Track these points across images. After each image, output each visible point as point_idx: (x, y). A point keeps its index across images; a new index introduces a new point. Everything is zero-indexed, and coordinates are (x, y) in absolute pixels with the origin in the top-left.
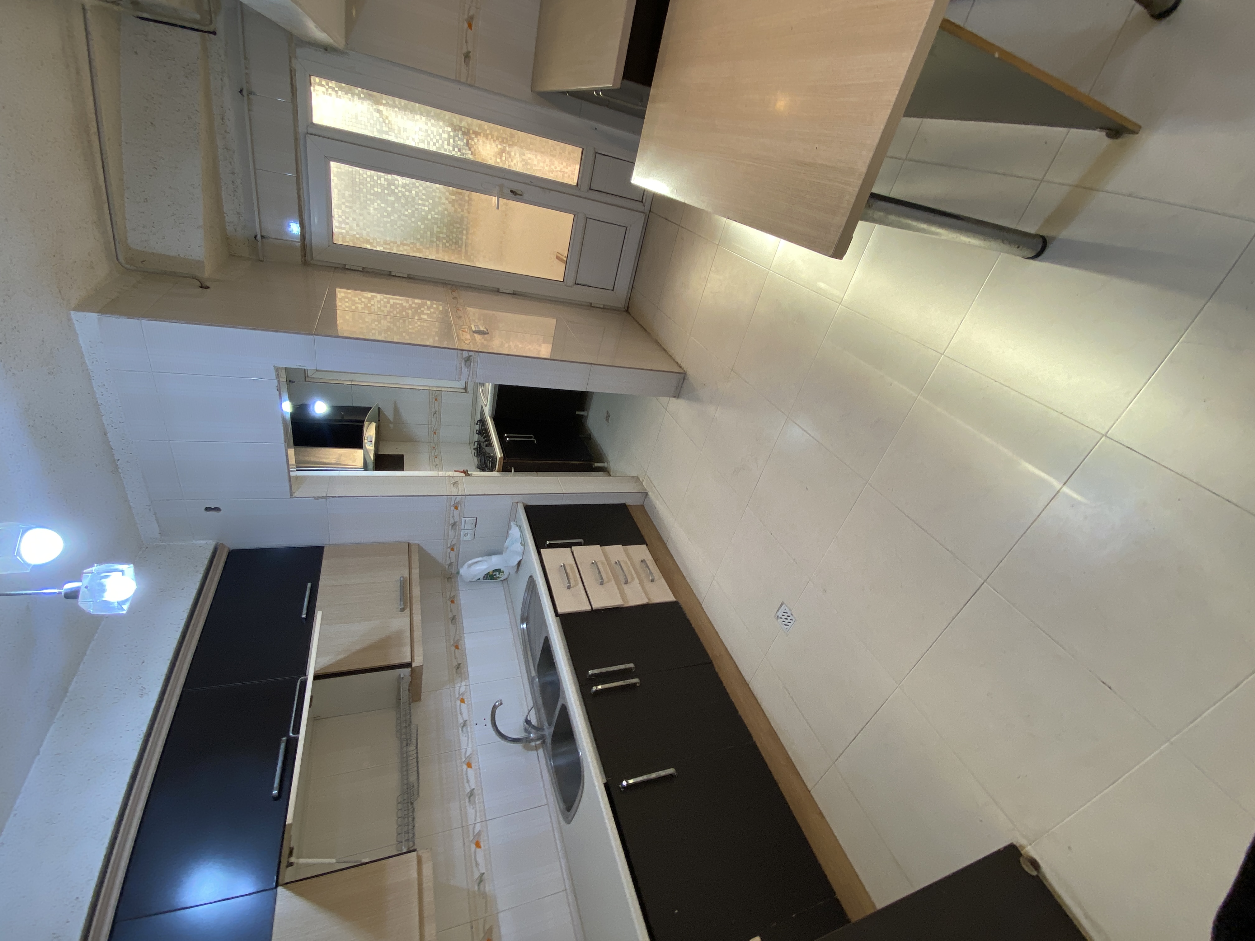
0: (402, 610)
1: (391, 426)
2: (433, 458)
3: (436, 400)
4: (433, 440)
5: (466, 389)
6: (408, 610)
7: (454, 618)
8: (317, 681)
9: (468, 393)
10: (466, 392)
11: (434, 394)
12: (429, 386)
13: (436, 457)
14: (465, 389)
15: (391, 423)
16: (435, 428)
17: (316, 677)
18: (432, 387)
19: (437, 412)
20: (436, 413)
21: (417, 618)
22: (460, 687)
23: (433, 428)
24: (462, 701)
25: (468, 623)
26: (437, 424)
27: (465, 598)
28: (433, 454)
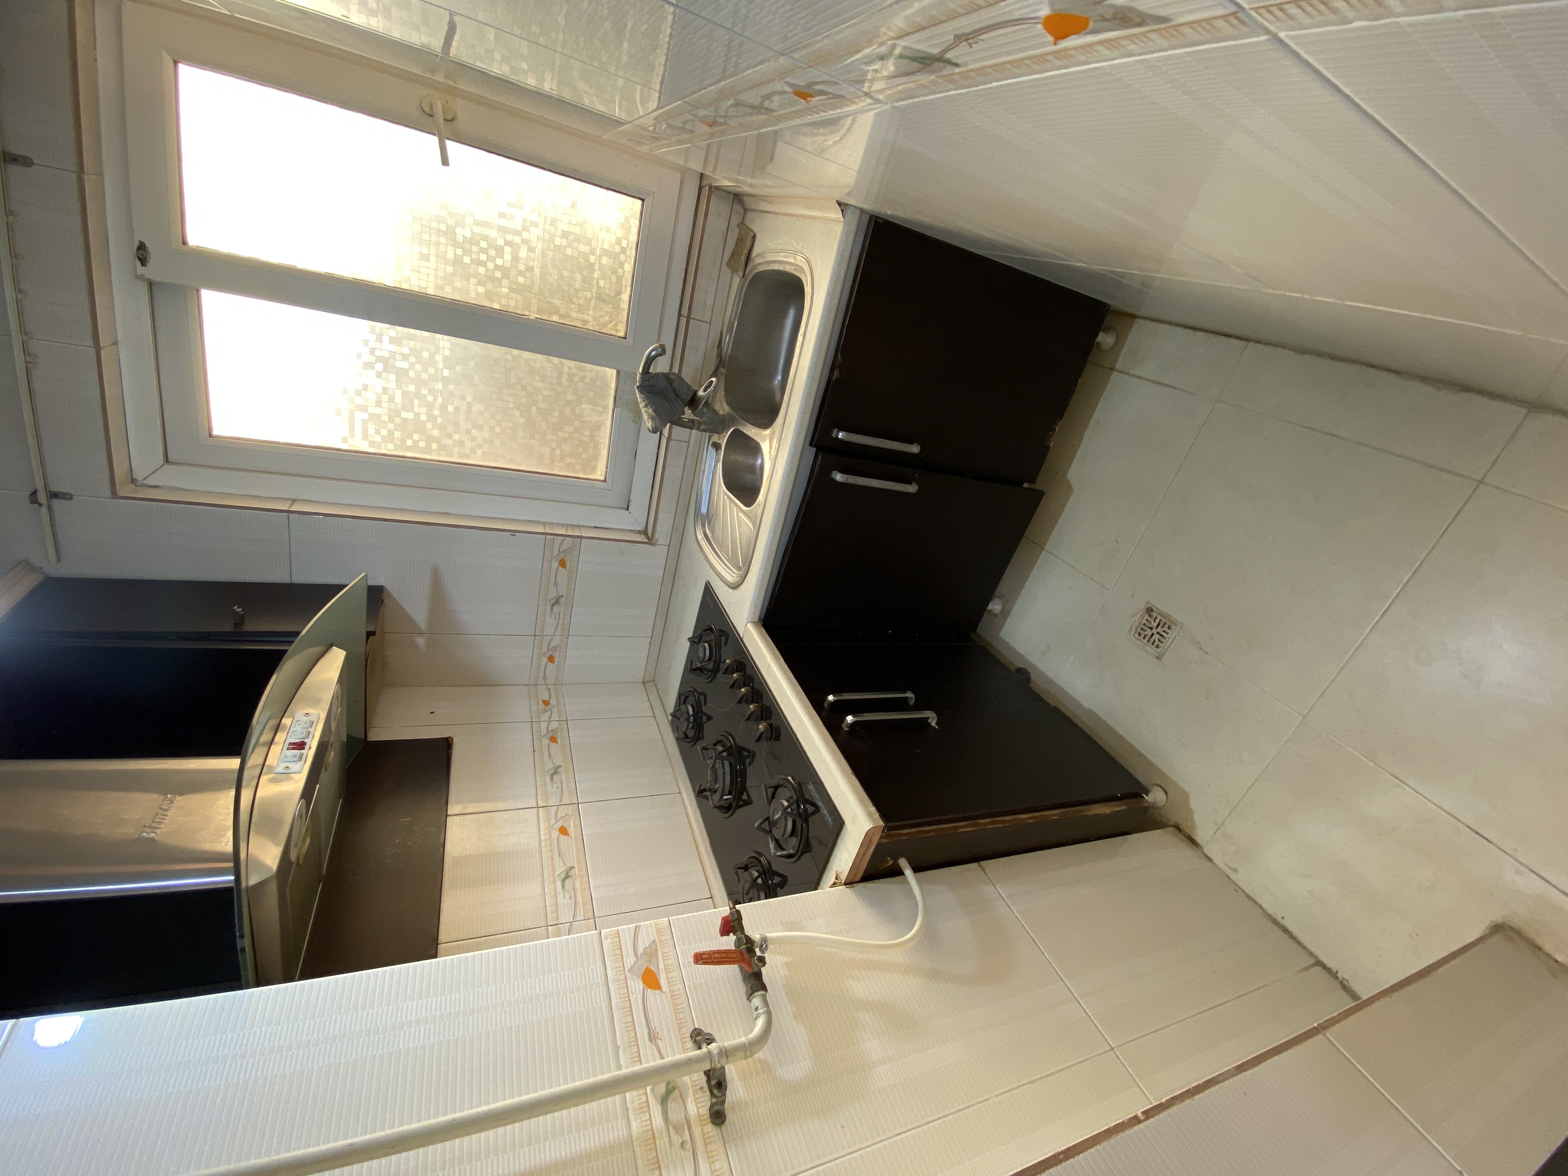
1: (421, 641)
2: (546, 741)
3: (562, 563)
4: (545, 678)
5: (648, 537)
9: (654, 545)
10: (651, 541)
11: (556, 546)
12: (544, 524)
13: (553, 740)
14: (645, 532)
15: (420, 633)
16: (552, 645)
18: (552, 524)
19: (562, 600)
20: (560, 600)
23: (545, 644)
26: (558, 632)
28: (544, 725)
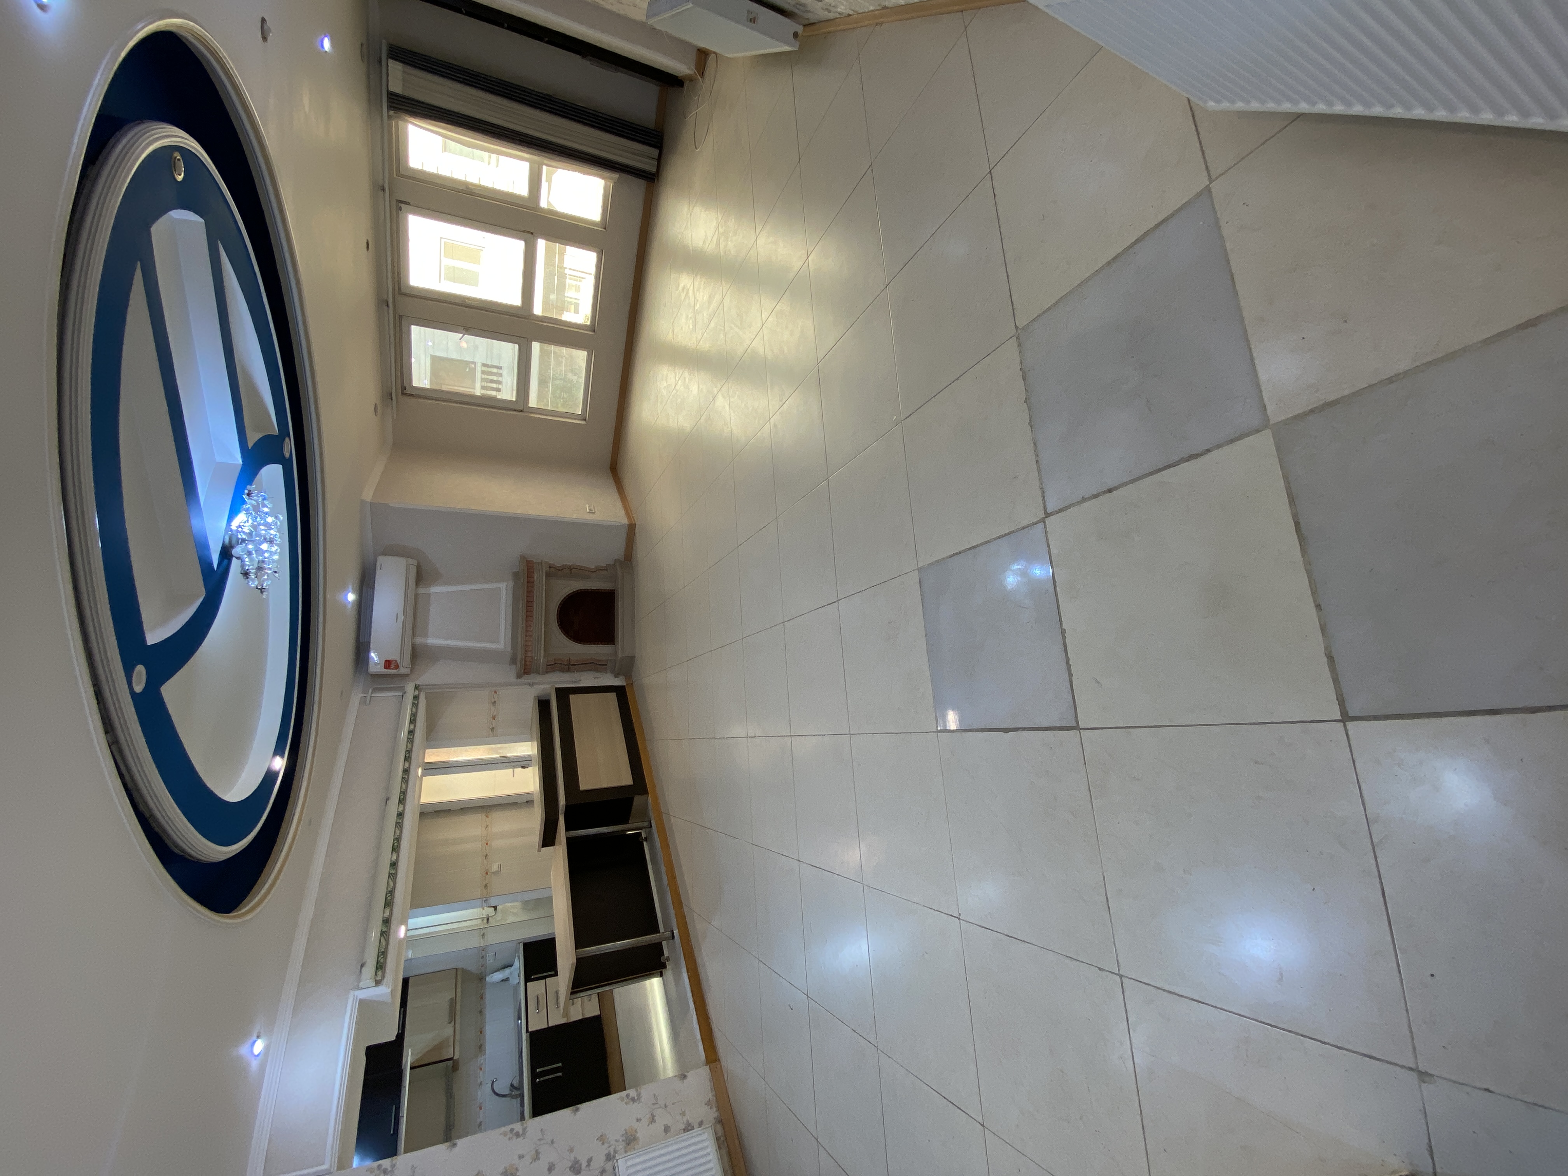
0: (450, 1023)
6: (453, 1023)
7: (481, 1012)
8: (412, 1070)
17: (411, 1068)
21: (458, 1026)
22: (481, 1060)
24: (481, 1069)
25: (488, 1013)
27: (488, 995)
